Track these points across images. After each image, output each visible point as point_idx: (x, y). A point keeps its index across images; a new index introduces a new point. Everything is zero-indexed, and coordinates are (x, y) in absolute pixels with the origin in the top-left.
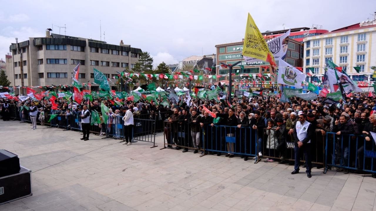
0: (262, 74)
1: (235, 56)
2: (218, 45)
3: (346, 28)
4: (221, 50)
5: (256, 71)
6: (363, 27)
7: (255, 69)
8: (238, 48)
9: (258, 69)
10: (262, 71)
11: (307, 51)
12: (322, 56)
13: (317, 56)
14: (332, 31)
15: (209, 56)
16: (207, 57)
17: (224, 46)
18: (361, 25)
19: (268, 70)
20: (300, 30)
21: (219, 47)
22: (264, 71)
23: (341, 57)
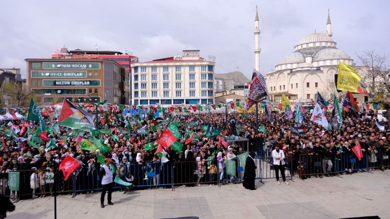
0: (89, 96)
1: (54, 74)
2: (31, 59)
3: (164, 59)
4: (35, 65)
5: (82, 92)
6: (176, 61)
7: (81, 91)
8: (59, 66)
9: (85, 90)
10: (89, 92)
11: (135, 76)
12: (149, 81)
13: (144, 81)
14: (153, 60)
15: (8, 70)
16: (5, 71)
17: (41, 61)
18: (174, 58)
19: (96, 92)
20: (114, 54)
21: (31, 62)
22: (91, 92)
23: (164, 84)
